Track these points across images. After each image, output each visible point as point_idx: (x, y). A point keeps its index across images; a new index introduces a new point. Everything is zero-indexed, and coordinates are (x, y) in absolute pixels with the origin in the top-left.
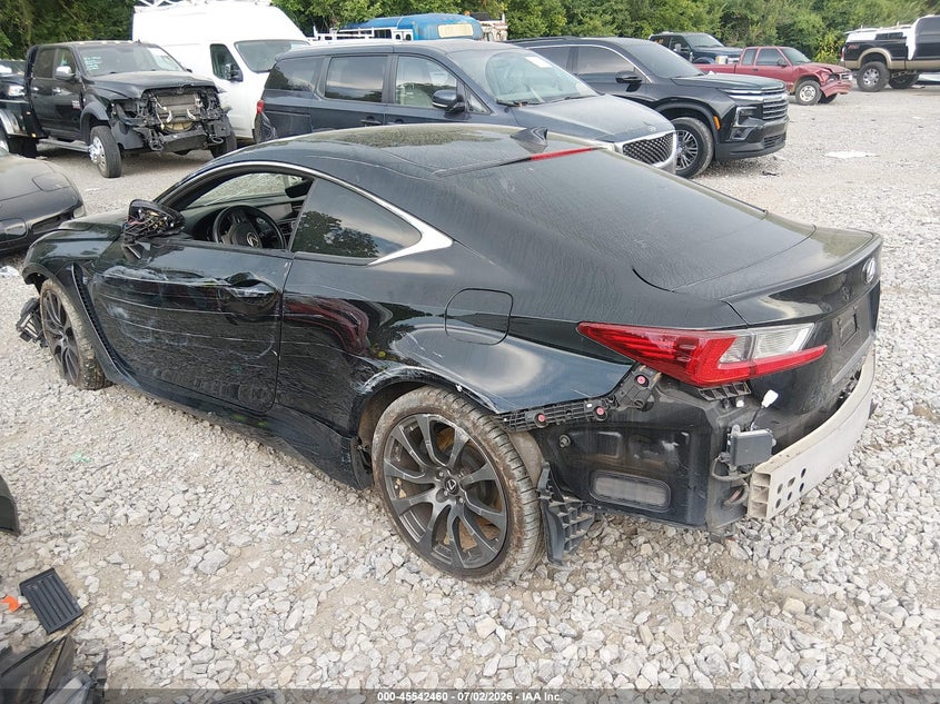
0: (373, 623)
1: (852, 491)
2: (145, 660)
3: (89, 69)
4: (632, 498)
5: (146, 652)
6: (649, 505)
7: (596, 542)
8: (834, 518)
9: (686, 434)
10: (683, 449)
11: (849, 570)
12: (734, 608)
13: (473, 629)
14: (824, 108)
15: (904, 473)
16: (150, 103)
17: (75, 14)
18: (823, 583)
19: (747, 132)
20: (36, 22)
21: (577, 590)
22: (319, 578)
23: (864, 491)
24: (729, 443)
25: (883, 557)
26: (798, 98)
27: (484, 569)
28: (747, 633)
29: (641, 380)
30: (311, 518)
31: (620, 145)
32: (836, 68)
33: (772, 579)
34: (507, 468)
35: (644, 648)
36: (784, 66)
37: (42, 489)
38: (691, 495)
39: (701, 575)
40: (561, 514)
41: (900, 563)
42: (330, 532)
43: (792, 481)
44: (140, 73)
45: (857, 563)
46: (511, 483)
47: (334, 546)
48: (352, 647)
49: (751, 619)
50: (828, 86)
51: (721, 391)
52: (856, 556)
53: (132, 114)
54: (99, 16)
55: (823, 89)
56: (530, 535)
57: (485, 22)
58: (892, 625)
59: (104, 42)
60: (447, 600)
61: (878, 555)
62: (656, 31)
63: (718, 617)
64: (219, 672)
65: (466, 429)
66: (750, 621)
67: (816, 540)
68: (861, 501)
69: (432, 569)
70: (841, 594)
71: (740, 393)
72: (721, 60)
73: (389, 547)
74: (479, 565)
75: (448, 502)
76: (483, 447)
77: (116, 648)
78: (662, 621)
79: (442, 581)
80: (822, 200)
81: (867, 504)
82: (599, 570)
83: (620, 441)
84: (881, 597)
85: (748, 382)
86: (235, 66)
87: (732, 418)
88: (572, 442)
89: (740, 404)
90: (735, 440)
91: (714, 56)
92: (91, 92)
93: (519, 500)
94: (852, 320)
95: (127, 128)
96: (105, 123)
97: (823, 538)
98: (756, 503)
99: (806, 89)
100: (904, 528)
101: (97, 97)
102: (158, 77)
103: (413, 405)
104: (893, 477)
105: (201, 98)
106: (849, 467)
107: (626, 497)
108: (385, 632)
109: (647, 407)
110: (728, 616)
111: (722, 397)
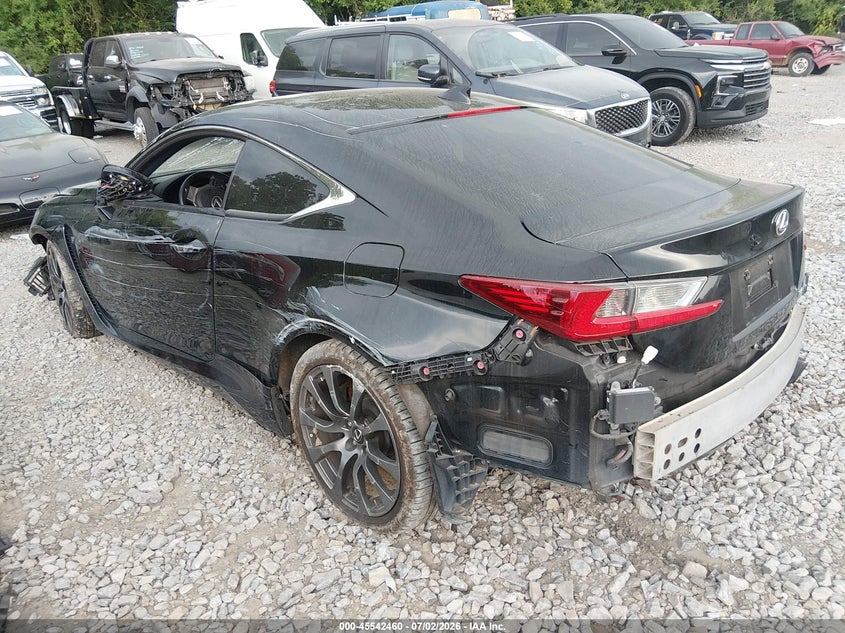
0: (272, 568)
1: (779, 452)
2: (58, 590)
3: (133, 57)
4: (516, 454)
5: (61, 584)
6: (533, 461)
7: (506, 495)
8: (756, 479)
9: (565, 390)
10: (562, 404)
11: (763, 534)
12: (631, 569)
13: (365, 577)
14: (817, 79)
15: (839, 435)
16: (184, 87)
17: (136, 12)
18: (730, 548)
19: (728, 101)
20: (103, 21)
21: (477, 542)
22: (234, 520)
23: (793, 453)
24: (608, 400)
25: (801, 522)
26: (791, 69)
27: (385, 518)
28: (640, 597)
29: (519, 334)
30: (243, 462)
31: (592, 112)
32: (829, 40)
33: (678, 541)
34: (397, 418)
35: (530, 605)
36: (778, 40)
37: (18, 426)
38: (573, 452)
39: (604, 533)
40: (452, 467)
41: (819, 529)
42: (256, 476)
43: (684, 441)
44: (176, 60)
45: (772, 528)
46: (401, 434)
47: (256, 489)
48: (246, 590)
49: (646, 581)
50: (821, 58)
51: (600, 346)
52: (773, 520)
53: (169, 97)
54: (156, 13)
55: (816, 60)
56: (421, 485)
57: (494, 7)
58: (796, 597)
59: (147, 34)
60: (348, 548)
61: (797, 520)
62: (657, 11)
63: (613, 578)
64: (120, 606)
65: (362, 380)
66: (645, 584)
67: (733, 502)
68: (788, 463)
69: (343, 516)
70: (748, 558)
71: (621, 348)
72: (718, 36)
73: (306, 492)
74: (381, 514)
75: (356, 451)
76: (376, 398)
77: (36, 578)
78: (556, 579)
79: (348, 528)
80: (799, 164)
81: (793, 466)
82: (503, 523)
83: (502, 397)
84: (792, 564)
85: (630, 337)
86: (261, 52)
87: (613, 374)
88: (457, 396)
89: (622, 360)
90: (614, 396)
91: (710, 33)
92: (135, 77)
93: (409, 451)
94: (767, 275)
95: (164, 109)
96: (145, 105)
97: (739, 500)
98: (642, 464)
99: (799, 61)
100: (828, 493)
101: (139, 81)
102: (190, 63)
103: (318, 356)
104: (825, 439)
105: (230, 81)
106: (781, 427)
107: (513, 453)
108: (281, 577)
109: (525, 362)
110: (625, 576)
111: (601, 353)
